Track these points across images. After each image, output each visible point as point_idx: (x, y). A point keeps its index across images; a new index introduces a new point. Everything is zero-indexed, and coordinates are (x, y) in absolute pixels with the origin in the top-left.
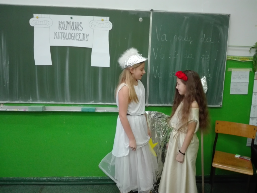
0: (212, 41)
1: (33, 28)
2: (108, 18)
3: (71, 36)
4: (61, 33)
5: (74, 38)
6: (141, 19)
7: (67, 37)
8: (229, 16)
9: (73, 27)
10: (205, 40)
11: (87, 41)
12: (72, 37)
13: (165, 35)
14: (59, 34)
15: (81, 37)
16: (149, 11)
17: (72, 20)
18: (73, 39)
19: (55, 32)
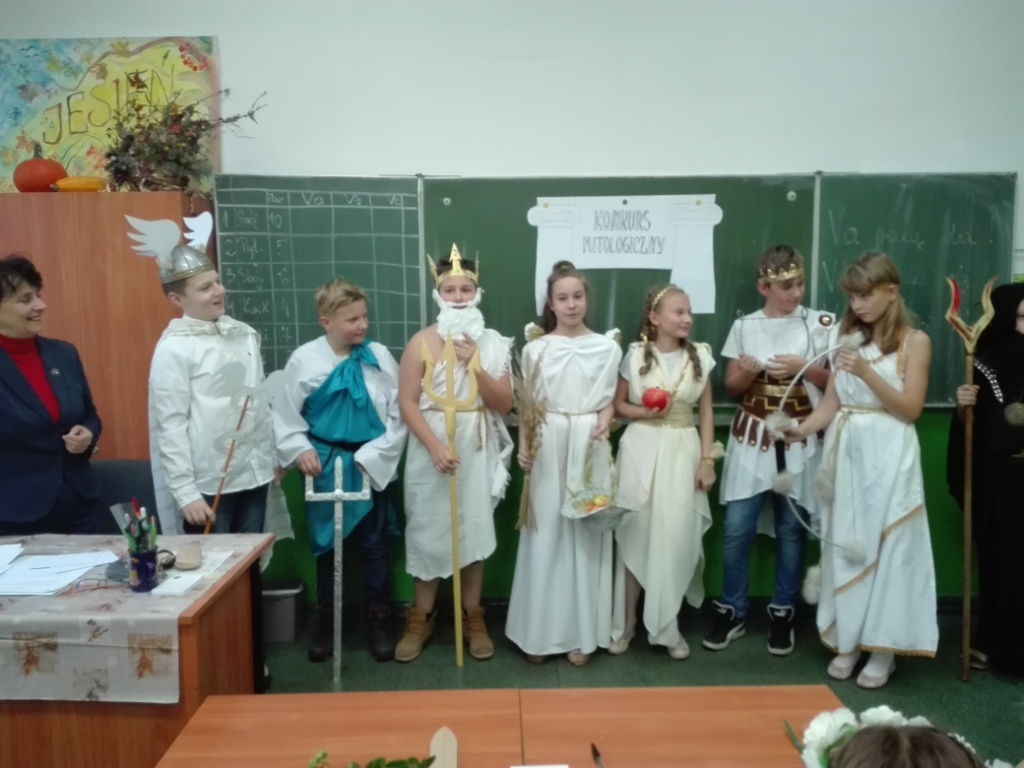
0: (973, 240)
1: (534, 230)
2: (712, 197)
3: (623, 244)
4: (600, 238)
5: (629, 248)
6: (791, 195)
7: (614, 248)
8: (1014, 176)
9: (627, 224)
10: (955, 238)
11: (660, 253)
12: (625, 246)
13: (854, 230)
14: (594, 242)
15: (646, 246)
16: (812, 175)
17: (626, 208)
18: (626, 252)
19: (585, 238)
